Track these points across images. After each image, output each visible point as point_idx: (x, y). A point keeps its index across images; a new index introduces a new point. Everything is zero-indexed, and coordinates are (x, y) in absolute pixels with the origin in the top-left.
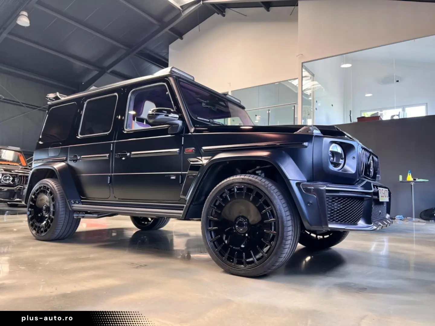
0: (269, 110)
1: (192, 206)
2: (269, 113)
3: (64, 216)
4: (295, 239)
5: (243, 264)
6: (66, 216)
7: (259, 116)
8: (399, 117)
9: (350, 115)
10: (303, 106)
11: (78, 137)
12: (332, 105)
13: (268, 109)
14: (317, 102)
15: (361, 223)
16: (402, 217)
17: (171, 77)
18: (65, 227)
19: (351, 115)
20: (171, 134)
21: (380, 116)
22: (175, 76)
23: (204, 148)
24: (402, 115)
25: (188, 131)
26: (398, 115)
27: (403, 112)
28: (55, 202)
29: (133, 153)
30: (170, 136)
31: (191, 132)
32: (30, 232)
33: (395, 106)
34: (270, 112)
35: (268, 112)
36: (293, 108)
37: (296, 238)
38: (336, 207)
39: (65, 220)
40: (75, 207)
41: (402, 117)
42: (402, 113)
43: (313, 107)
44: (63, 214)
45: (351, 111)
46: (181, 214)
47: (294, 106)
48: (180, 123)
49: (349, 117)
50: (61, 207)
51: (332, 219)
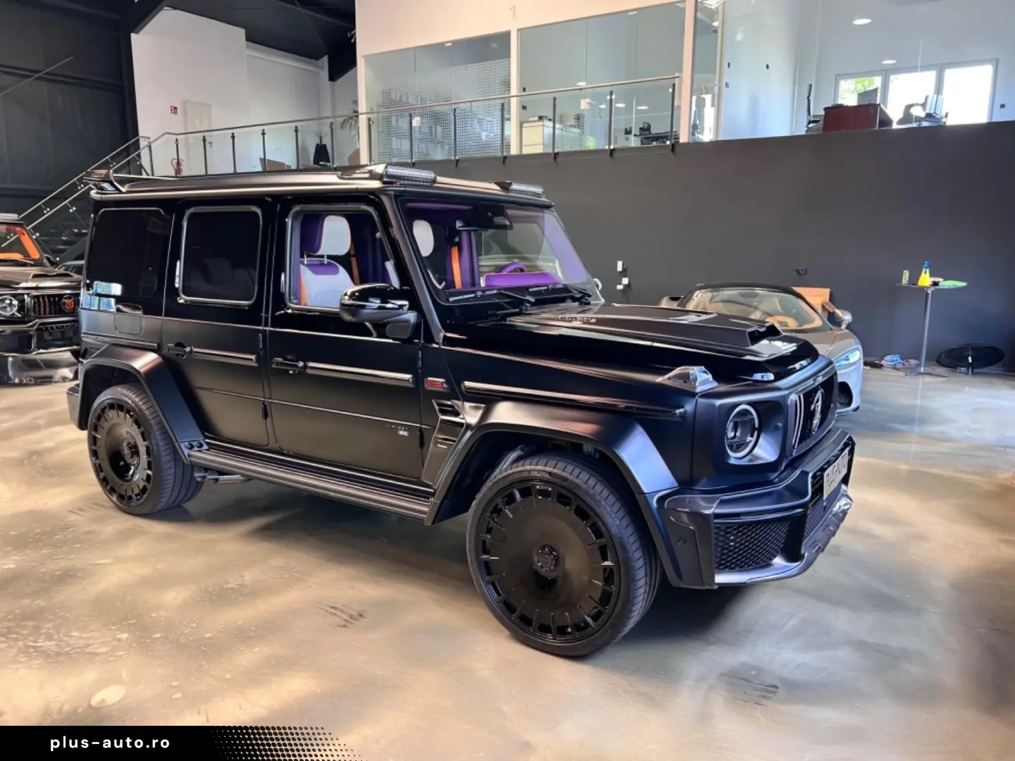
0: (611, 93)
1: (445, 501)
2: (611, 100)
3: (172, 471)
4: (651, 590)
5: (551, 633)
6: (177, 470)
7: (588, 100)
8: (924, 109)
9: (808, 97)
10: (696, 76)
11: (181, 301)
12: (767, 67)
13: (610, 89)
14: (729, 65)
15: (778, 561)
16: (899, 360)
17: (386, 195)
18: (177, 490)
19: (812, 98)
20: (394, 339)
21: (879, 105)
22: (392, 193)
23: (468, 384)
24: (932, 102)
25: (430, 338)
26: (924, 105)
27: (935, 96)
28: (151, 442)
29: (311, 364)
30: (391, 341)
31: (437, 341)
32: (106, 497)
33: (919, 64)
34: (613, 97)
35: (609, 97)
36: (671, 90)
37: (653, 591)
38: (732, 544)
39: (175, 478)
40: (196, 457)
41: (930, 109)
42: (933, 98)
43: (720, 82)
44: (171, 468)
45: (811, 85)
46: (424, 513)
47: (674, 85)
48: (411, 316)
49: (806, 100)
50: (162, 449)
51: (722, 564)
